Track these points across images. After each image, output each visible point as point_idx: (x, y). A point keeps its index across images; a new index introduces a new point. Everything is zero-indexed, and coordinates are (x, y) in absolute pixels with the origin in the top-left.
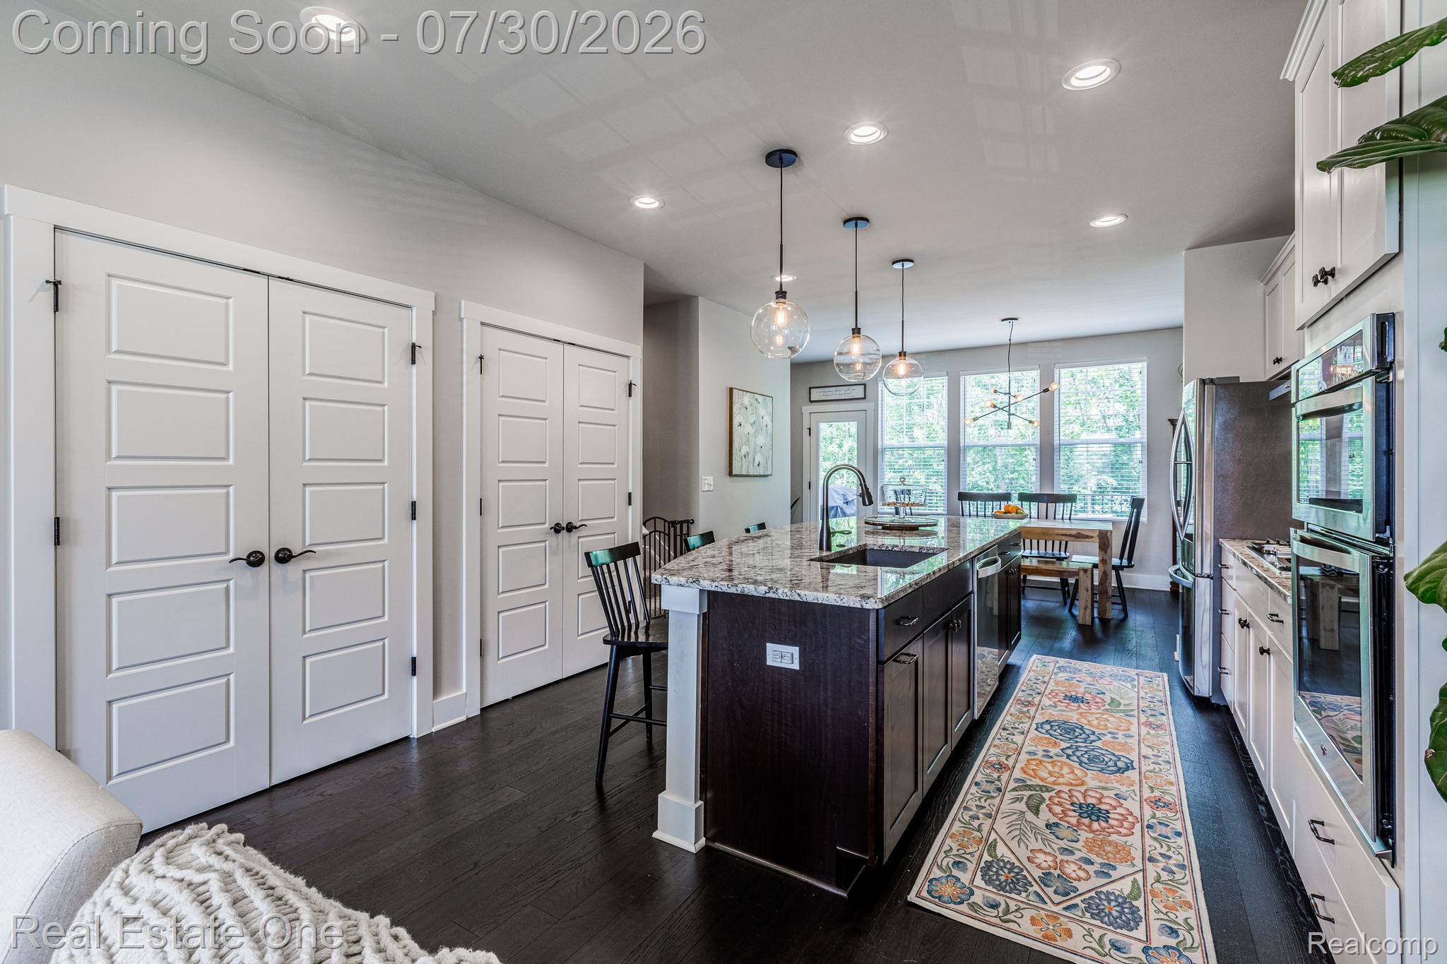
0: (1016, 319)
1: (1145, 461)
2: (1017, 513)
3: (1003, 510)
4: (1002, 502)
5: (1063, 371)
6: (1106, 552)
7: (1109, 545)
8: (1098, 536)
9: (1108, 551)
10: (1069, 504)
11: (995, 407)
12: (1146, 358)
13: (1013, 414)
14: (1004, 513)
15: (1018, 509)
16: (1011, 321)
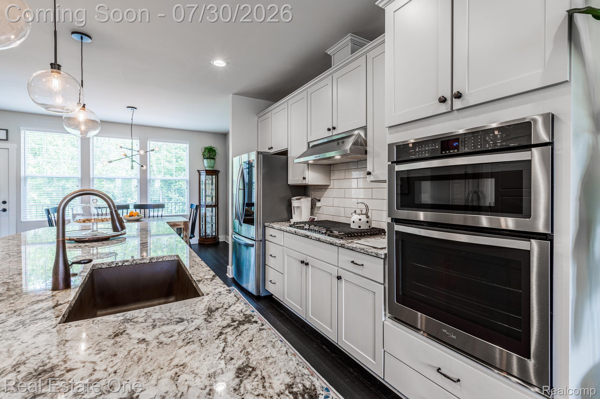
0: (136, 108)
1: (188, 188)
2: (138, 216)
3: (128, 215)
4: (124, 210)
5: (151, 142)
6: (187, 232)
7: (188, 228)
8: (183, 224)
9: (188, 231)
10: (161, 209)
11: (126, 156)
12: (189, 142)
13: (134, 161)
14: (130, 216)
15: (138, 214)
16: (132, 109)
